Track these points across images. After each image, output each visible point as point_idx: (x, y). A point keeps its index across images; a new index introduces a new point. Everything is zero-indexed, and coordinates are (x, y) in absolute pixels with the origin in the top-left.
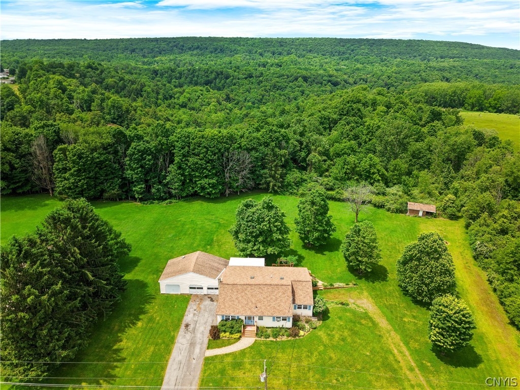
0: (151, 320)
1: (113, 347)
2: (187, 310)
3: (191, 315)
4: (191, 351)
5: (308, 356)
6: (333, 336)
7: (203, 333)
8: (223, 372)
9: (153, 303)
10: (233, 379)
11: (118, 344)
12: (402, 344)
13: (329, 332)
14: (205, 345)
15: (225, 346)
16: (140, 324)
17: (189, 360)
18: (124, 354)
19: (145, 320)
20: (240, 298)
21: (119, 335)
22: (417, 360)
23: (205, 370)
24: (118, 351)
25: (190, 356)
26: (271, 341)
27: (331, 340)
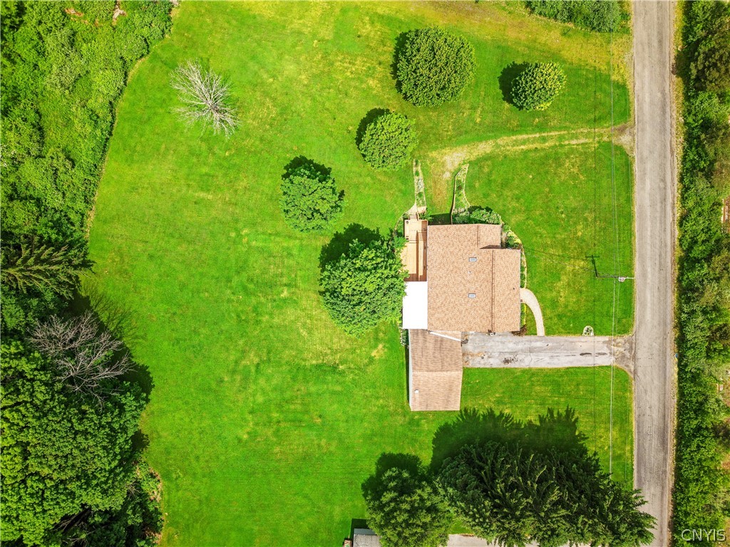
0: (499, 402)
1: (536, 426)
2: (482, 367)
3: (491, 361)
4: (540, 350)
5: (541, 237)
6: (514, 207)
7: (516, 343)
8: (560, 317)
9: (474, 409)
10: (566, 306)
11: (534, 422)
12: (514, 138)
13: (510, 212)
14: (533, 337)
15: (534, 318)
16: (507, 412)
17: (550, 349)
18: (544, 412)
19: (501, 407)
20: (506, 307)
21: (523, 427)
22: (533, 130)
23: (559, 332)
24: (542, 419)
25: (545, 350)
26: (527, 272)
27: (520, 211)
